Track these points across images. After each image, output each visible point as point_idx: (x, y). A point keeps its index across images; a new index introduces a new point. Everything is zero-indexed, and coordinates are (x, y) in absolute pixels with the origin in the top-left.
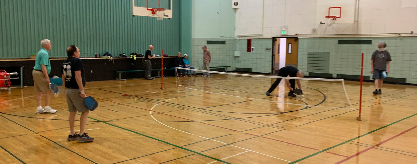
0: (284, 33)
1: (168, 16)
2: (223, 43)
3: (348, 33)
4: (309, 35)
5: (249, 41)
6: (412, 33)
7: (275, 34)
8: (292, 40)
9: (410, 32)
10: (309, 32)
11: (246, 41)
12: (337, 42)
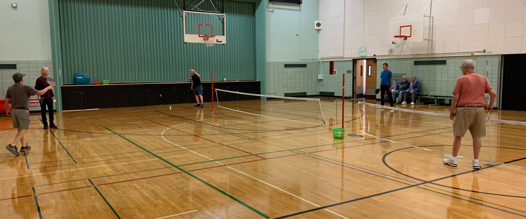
0: (363, 54)
1: (221, 42)
2: (304, 66)
3: (423, 52)
4: (386, 56)
5: (332, 63)
6: (484, 51)
8: (371, 62)
9: (482, 51)
10: (386, 53)
11: (329, 63)
12: (413, 63)
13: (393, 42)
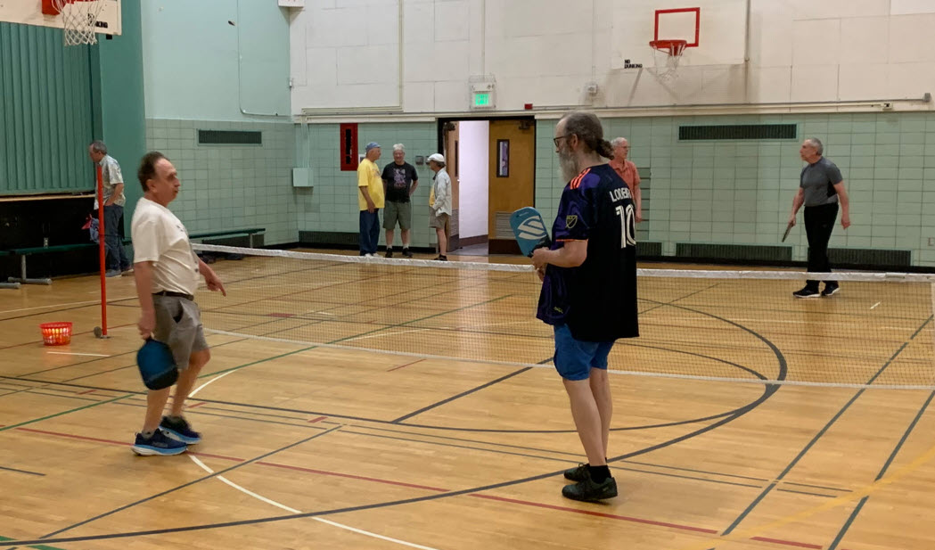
0: (483, 102)
1: (104, 25)
2: (253, 138)
3: (715, 100)
5: (349, 134)
6: (927, 99)
7: (447, 108)
8: (511, 131)
9: (922, 96)
11: (337, 132)
12: (676, 132)
13: (627, 61)
